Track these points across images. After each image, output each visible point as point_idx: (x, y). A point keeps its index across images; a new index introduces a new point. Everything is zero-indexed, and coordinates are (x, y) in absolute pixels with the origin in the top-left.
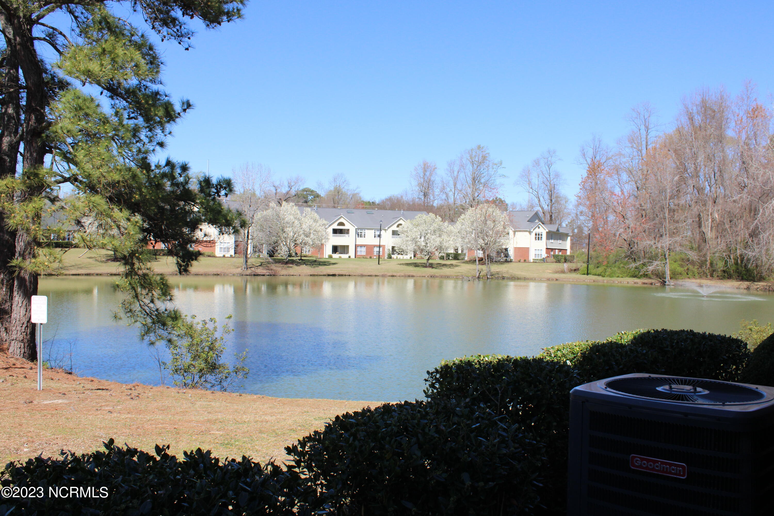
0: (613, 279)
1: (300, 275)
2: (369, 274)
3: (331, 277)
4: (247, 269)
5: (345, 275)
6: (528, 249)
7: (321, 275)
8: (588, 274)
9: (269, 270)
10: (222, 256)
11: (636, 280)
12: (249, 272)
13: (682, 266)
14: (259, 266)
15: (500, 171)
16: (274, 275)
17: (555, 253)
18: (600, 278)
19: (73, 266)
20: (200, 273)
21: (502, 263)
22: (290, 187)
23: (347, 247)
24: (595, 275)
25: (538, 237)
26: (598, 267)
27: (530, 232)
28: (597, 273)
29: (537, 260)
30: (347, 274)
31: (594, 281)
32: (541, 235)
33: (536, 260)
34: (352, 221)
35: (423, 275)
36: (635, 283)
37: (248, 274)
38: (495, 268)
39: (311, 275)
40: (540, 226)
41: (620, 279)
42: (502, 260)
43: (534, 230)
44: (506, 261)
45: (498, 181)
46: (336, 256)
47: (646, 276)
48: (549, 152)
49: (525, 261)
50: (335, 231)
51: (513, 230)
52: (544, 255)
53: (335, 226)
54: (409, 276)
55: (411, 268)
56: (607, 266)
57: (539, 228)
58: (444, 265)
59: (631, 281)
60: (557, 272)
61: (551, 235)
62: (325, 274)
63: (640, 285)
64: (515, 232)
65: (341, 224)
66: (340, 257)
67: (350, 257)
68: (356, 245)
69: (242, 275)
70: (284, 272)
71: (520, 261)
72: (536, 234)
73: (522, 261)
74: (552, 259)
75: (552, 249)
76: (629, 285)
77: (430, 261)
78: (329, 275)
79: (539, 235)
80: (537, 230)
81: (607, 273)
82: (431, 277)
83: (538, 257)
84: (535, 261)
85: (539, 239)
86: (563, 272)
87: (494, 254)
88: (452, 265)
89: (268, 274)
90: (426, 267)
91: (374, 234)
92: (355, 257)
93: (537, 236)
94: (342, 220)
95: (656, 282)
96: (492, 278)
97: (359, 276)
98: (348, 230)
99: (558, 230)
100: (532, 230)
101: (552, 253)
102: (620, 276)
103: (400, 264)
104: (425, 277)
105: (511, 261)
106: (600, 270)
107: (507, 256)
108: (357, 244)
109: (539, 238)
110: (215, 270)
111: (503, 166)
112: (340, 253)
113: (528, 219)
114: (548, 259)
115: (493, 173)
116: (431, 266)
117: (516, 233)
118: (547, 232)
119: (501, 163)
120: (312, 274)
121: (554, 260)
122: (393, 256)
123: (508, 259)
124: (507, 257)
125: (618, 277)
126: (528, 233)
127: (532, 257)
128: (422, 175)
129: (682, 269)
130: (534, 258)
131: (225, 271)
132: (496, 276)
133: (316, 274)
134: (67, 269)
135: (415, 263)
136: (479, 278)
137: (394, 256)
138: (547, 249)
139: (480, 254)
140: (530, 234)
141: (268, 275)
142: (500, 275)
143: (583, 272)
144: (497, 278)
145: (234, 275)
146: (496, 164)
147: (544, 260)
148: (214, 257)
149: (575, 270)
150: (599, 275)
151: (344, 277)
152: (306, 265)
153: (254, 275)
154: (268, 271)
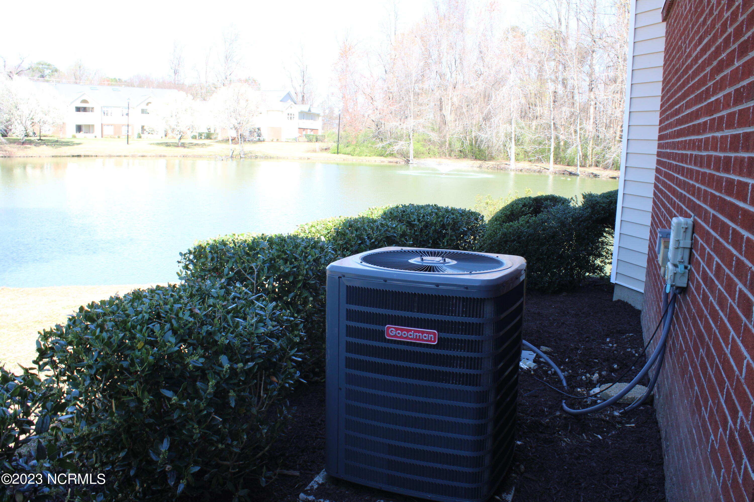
0: (361, 158)
1: (40, 156)
2: (118, 154)
3: (76, 158)
6: (280, 128)
7: (64, 156)
8: (338, 153)
9: (3, 151)
11: (382, 159)
13: (424, 146)
16: (9, 157)
17: (307, 132)
18: (349, 157)
21: (255, 142)
23: (93, 126)
24: (345, 154)
25: (291, 117)
26: (347, 146)
27: (283, 112)
28: (347, 152)
29: (290, 139)
30: (93, 155)
31: (344, 160)
32: (294, 115)
33: (288, 139)
34: (97, 98)
36: (382, 162)
38: (248, 147)
39: (53, 156)
40: (292, 106)
41: (367, 158)
42: (255, 140)
43: (286, 109)
44: (259, 141)
46: (80, 135)
47: (391, 155)
49: (277, 140)
50: (78, 109)
51: (266, 109)
52: (297, 135)
53: (78, 104)
54: (160, 156)
55: (163, 148)
56: (356, 146)
57: (291, 108)
58: (196, 145)
59: (378, 160)
60: (308, 151)
61: (303, 115)
62: (69, 155)
63: (386, 163)
64: (267, 112)
65: (85, 101)
66: (85, 137)
67: (96, 136)
68: (102, 124)
70: (21, 153)
71: (272, 141)
72: (288, 114)
73: (275, 140)
74: (304, 139)
75: (304, 129)
76: (376, 163)
77: (182, 141)
78: (73, 156)
80: (289, 110)
81: (356, 153)
82: (184, 156)
83: (290, 136)
84: (287, 141)
85: (291, 119)
86: (314, 151)
87: (247, 134)
88: (204, 144)
89: (1, 155)
90: (178, 146)
91: (121, 112)
92: (102, 137)
94: (85, 97)
95: (401, 160)
96: (245, 158)
97: (106, 156)
98: (93, 108)
99: (309, 110)
101: (304, 133)
102: (368, 155)
103: (151, 144)
104: (177, 156)
105: (264, 140)
106: (349, 149)
107: (260, 134)
108: (103, 122)
112: (84, 133)
113: (281, 99)
114: (300, 139)
116: (183, 145)
117: (269, 112)
118: (299, 112)
120: (53, 155)
121: (306, 140)
122: (142, 135)
123: (261, 138)
124: (260, 136)
125: (366, 156)
126: (280, 113)
127: (284, 136)
128: (172, 51)
129: (424, 149)
130: (286, 137)
132: (250, 155)
133: (59, 155)
135: (167, 143)
136: (232, 157)
137: (144, 136)
138: (299, 128)
139: (233, 134)
140: (283, 114)
141: (2, 157)
142: (253, 155)
143: (333, 151)
144: (251, 158)
147: (296, 140)
149: (326, 149)
150: (348, 154)
151: (90, 158)
152: (47, 145)
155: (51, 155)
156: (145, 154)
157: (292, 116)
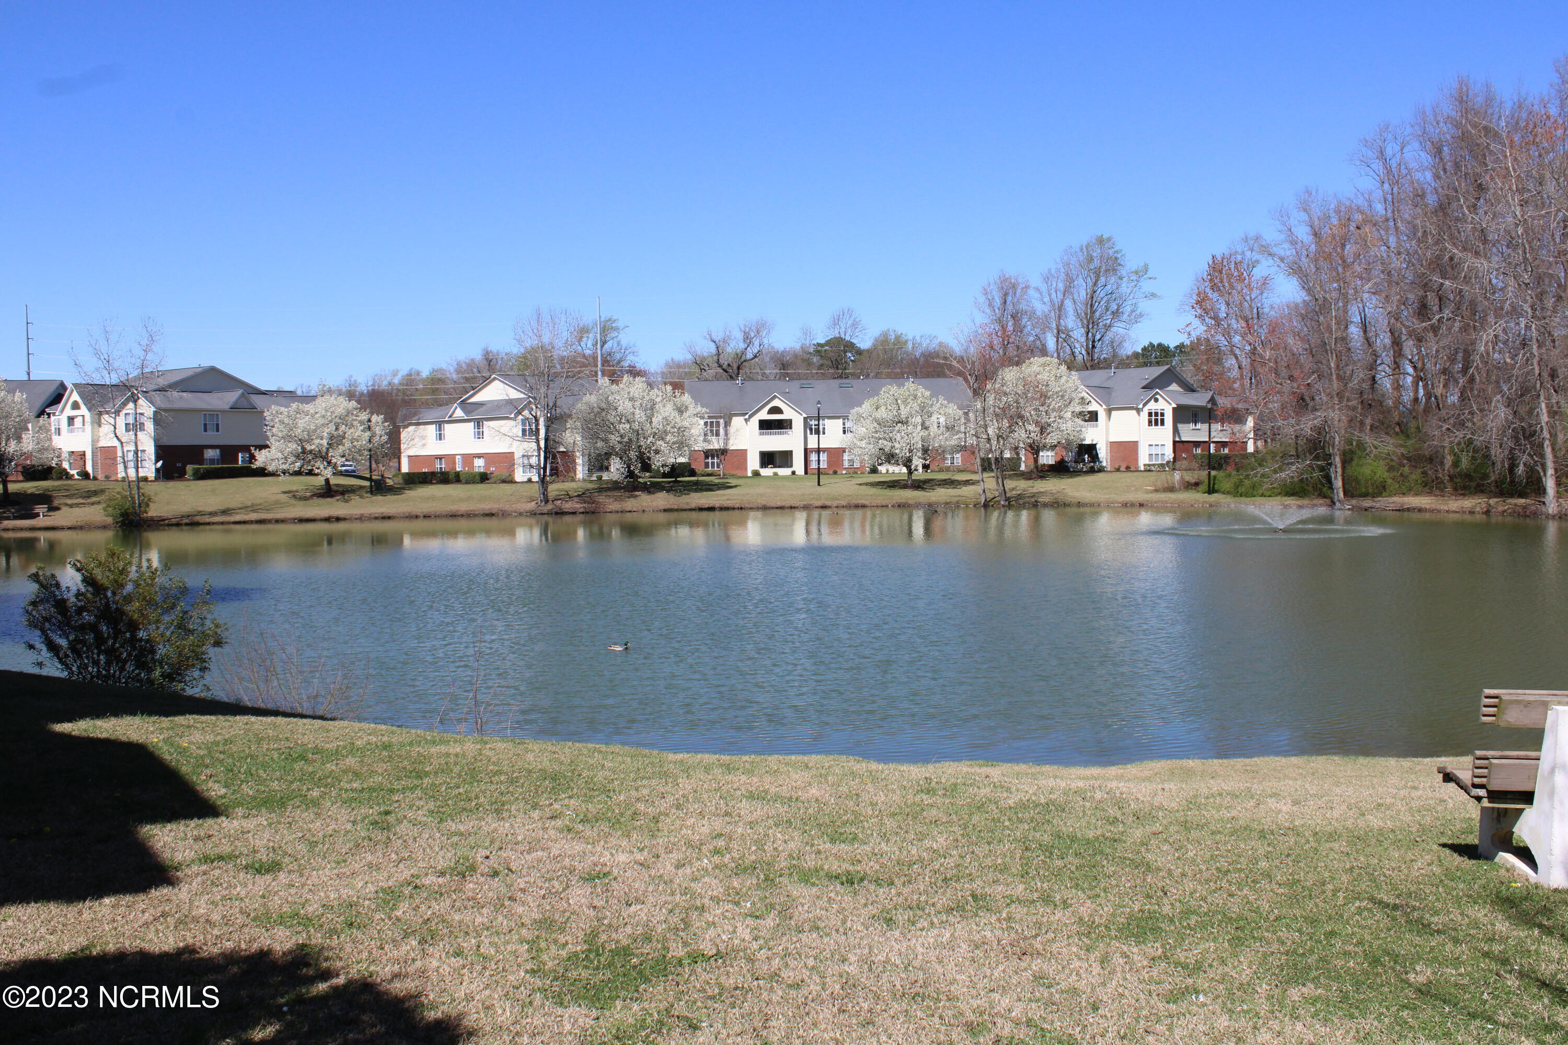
0: (1249, 500)
1: (644, 511)
2: (779, 504)
4: (547, 501)
5: (734, 509)
6: (1135, 444)
7: (685, 510)
8: (1211, 491)
9: (589, 503)
10: (525, 480)
12: (550, 506)
14: (578, 496)
15: (1147, 286)
16: (593, 513)
17: (1205, 450)
18: (1228, 499)
19: (247, 507)
20: (460, 513)
22: (748, 340)
23: (791, 452)
24: (1221, 492)
25: (1156, 419)
27: (1139, 411)
28: (1226, 490)
29: (1154, 465)
30: (737, 505)
31: (1211, 506)
32: (1162, 415)
33: (1149, 465)
34: (797, 404)
35: (884, 503)
37: (545, 511)
39: (665, 510)
40: (1158, 396)
42: (1084, 469)
43: (1144, 405)
44: (1092, 471)
45: (1144, 306)
46: (767, 472)
48: (1246, 240)
49: (1128, 468)
50: (765, 425)
51: (1104, 407)
52: (1169, 454)
53: (764, 415)
57: (1156, 400)
61: (1183, 414)
62: (693, 506)
64: (1109, 411)
65: (776, 410)
66: (776, 474)
67: (793, 473)
68: (806, 450)
69: (535, 514)
70: (614, 506)
71: (1118, 470)
72: (1150, 414)
73: (1123, 469)
74: (1187, 463)
75: (1195, 444)
77: (915, 476)
78: (701, 509)
79: (1156, 414)
80: (1152, 406)
81: (1242, 490)
82: (899, 506)
83: (1157, 459)
84: (1148, 469)
85: (1156, 424)
86: (1171, 489)
89: (582, 510)
90: (905, 487)
91: (842, 426)
92: (806, 473)
93: (1153, 418)
94: (776, 403)
95: (1322, 503)
96: (1010, 506)
98: (790, 421)
99: (1213, 404)
100: (1141, 406)
101: (1193, 451)
103: (860, 484)
104: (887, 506)
105: (1101, 470)
107: (1095, 458)
108: (809, 446)
109: (1156, 421)
110: (486, 506)
111: (1149, 275)
112: (775, 467)
113: (1145, 383)
114: (1175, 465)
115: (1129, 291)
117: (1114, 413)
118: (1174, 409)
119: (1146, 269)
120: (666, 507)
121: (1193, 465)
122: (880, 468)
123: (1097, 466)
124: (1094, 462)
126: (1134, 412)
127: (1143, 460)
128: (998, 302)
130: (1147, 462)
131: (507, 507)
132: (1022, 502)
133: (676, 507)
134: (230, 514)
136: (985, 506)
137: (882, 469)
138: (1175, 442)
140: (1139, 414)
141: (583, 513)
142: (1034, 500)
143: (1203, 489)
144: (1023, 505)
145: (521, 514)
146: (1136, 273)
147: (1166, 466)
148: (512, 482)
149: (1196, 484)
150: (1228, 493)
153: (557, 513)
154: (586, 505)
155: (662, 508)
156: (828, 503)
157: (1159, 418)
